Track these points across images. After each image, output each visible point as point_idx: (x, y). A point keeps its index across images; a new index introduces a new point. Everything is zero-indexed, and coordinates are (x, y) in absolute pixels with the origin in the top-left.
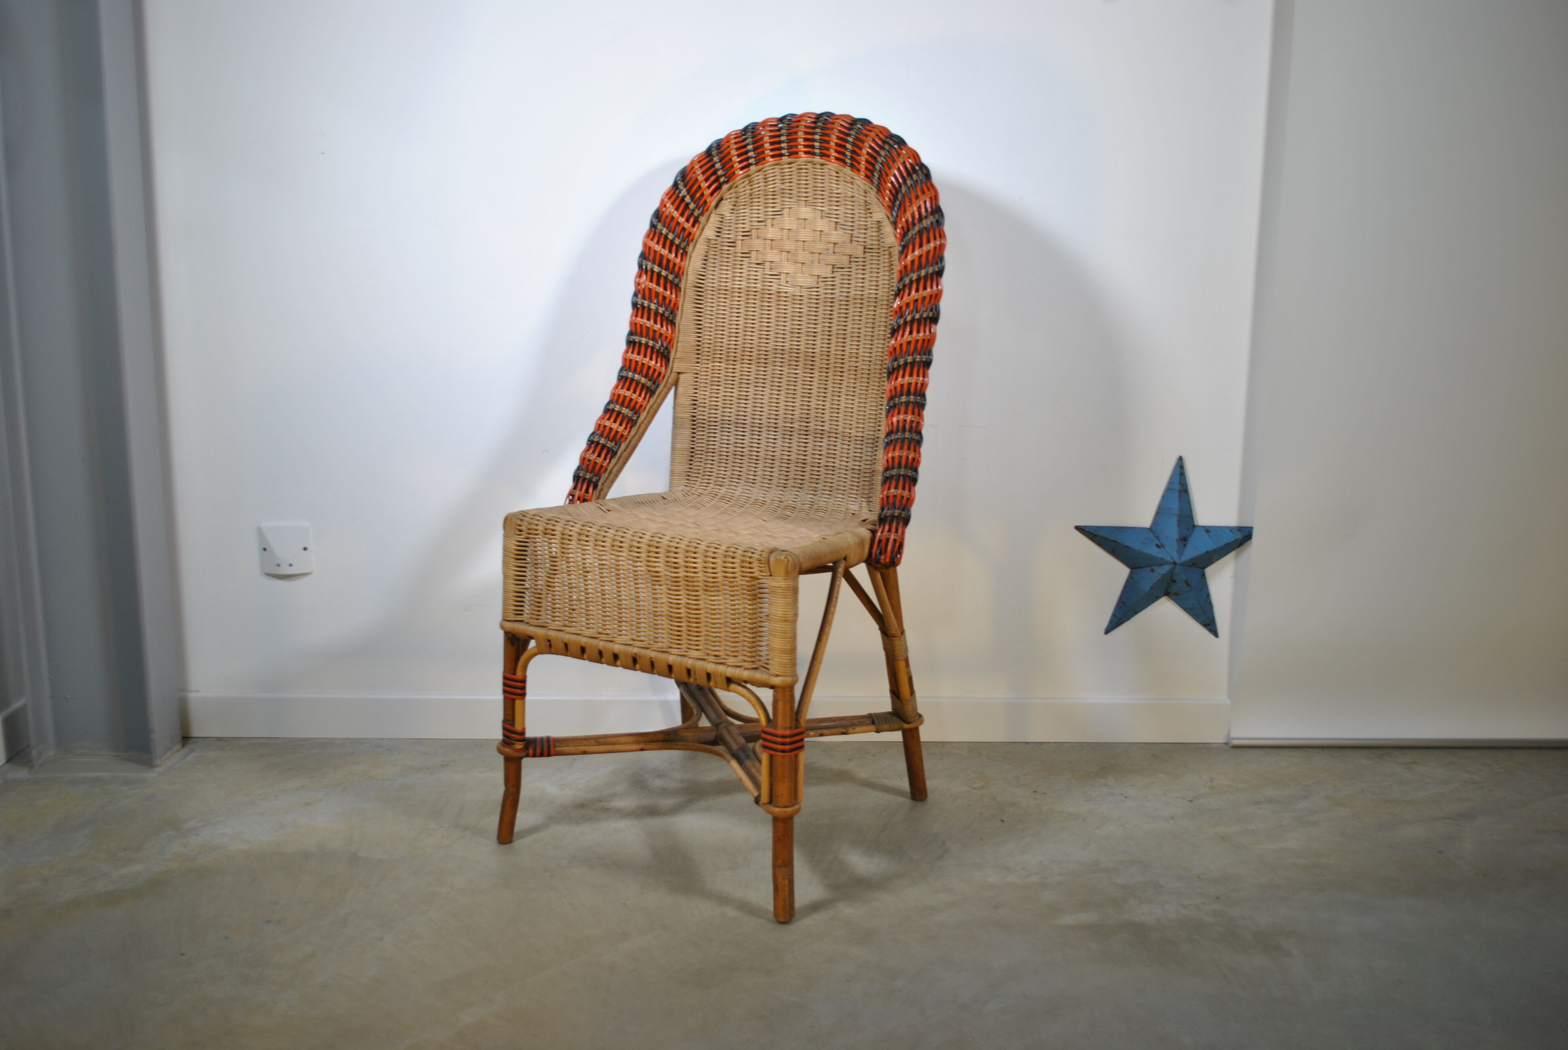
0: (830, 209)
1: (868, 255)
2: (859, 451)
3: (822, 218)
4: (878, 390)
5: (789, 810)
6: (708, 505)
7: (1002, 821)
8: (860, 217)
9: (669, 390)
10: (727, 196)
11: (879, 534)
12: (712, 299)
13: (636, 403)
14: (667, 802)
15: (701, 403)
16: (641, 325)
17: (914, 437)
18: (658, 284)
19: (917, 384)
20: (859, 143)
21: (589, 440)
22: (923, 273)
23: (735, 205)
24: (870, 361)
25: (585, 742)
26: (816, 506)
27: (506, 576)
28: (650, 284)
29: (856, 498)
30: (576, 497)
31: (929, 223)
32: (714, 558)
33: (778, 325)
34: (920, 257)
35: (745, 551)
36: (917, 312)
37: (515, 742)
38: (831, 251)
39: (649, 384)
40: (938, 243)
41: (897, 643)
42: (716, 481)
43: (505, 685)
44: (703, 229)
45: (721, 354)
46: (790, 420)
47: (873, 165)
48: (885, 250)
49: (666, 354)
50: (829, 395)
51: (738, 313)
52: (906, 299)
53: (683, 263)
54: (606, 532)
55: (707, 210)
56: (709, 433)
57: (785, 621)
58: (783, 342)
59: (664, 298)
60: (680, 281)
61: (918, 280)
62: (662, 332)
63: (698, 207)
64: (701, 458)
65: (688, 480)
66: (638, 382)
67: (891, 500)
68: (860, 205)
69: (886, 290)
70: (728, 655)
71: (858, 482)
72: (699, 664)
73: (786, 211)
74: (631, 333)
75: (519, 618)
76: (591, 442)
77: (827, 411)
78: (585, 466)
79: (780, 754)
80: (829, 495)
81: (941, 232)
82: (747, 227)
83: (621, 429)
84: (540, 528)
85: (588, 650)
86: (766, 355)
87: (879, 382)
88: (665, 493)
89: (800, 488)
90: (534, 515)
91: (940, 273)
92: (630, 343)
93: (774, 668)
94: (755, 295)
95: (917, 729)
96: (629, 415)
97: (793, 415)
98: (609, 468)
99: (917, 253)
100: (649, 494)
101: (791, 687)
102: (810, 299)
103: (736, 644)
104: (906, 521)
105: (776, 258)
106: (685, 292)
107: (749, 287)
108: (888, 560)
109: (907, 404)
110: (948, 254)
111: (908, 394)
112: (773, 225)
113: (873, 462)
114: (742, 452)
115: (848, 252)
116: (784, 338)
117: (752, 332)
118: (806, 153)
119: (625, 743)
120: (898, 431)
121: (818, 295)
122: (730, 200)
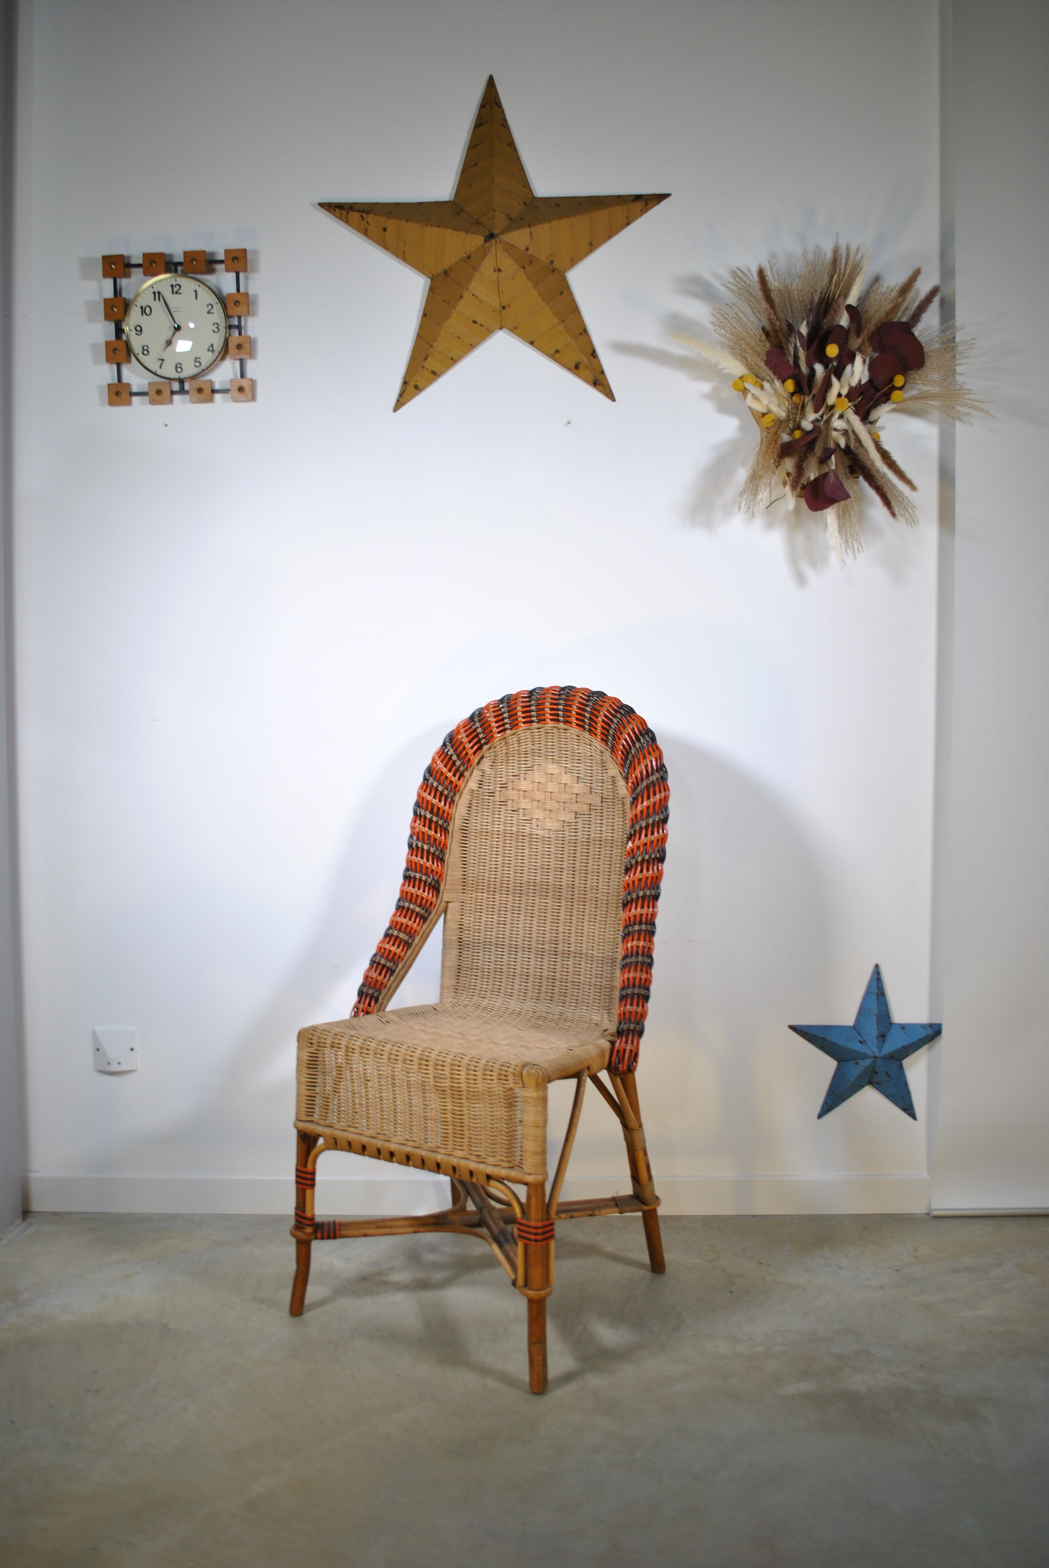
0: (573, 766)
1: (604, 804)
2: (600, 969)
3: (566, 773)
4: (616, 918)
5: (542, 1293)
6: (472, 1016)
7: (731, 1292)
8: (597, 773)
9: (439, 916)
10: (487, 755)
11: (617, 1045)
12: (475, 839)
13: (412, 928)
14: (438, 1276)
15: (466, 927)
16: (416, 863)
17: (646, 961)
18: (430, 828)
19: (647, 914)
20: (596, 713)
21: (371, 961)
22: (651, 821)
23: (493, 762)
24: (608, 893)
25: (366, 1226)
26: (564, 1017)
27: (299, 1082)
28: (423, 828)
29: (598, 1010)
30: (360, 1009)
31: (655, 778)
32: (475, 1071)
33: (530, 862)
34: (648, 807)
35: (502, 1066)
36: (646, 853)
37: (305, 1226)
38: (574, 800)
39: (423, 912)
40: (663, 795)
41: (636, 1135)
42: (479, 994)
43: (297, 1176)
44: (467, 782)
45: (483, 886)
46: (542, 942)
47: (608, 731)
48: (619, 800)
49: (437, 886)
50: (574, 921)
51: (497, 851)
52: (637, 842)
53: (451, 810)
54: (384, 1046)
55: (471, 766)
56: (473, 952)
57: (537, 1126)
58: (535, 876)
59: (435, 840)
60: (449, 825)
61: (647, 827)
62: (433, 868)
63: (463, 764)
64: (466, 974)
65: (456, 992)
66: (413, 911)
67: (627, 1016)
68: (597, 763)
69: (621, 834)
70: (487, 1155)
71: (600, 996)
72: (463, 1163)
73: (536, 767)
74: (407, 869)
75: (310, 1119)
76: (373, 962)
77: (573, 935)
78: (367, 983)
79: (533, 1243)
80: (576, 1007)
81: (666, 786)
82: (504, 780)
83: (398, 951)
84: (328, 1041)
85: (368, 1148)
86: (521, 887)
87: (616, 911)
88: (436, 1004)
89: (551, 1000)
90: (323, 1031)
91: (665, 820)
92: (407, 878)
93: (528, 1167)
94: (511, 837)
95: (655, 1210)
96: (405, 939)
97: (543, 938)
98: (388, 985)
99: (645, 803)
100: (422, 1006)
101: (542, 1185)
102: (557, 840)
103: (494, 1146)
104: (640, 1033)
105: (528, 806)
106: (452, 834)
107: (506, 830)
108: (625, 1068)
109: (640, 932)
110: (671, 804)
111: (640, 923)
112: (525, 779)
113: (612, 979)
114: (501, 969)
115: (589, 801)
116: (535, 873)
117: (509, 867)
118: (552, 720)
119: (401, 1227)
120: (632, 955)
121: (563, 837)
122: (488, 759)
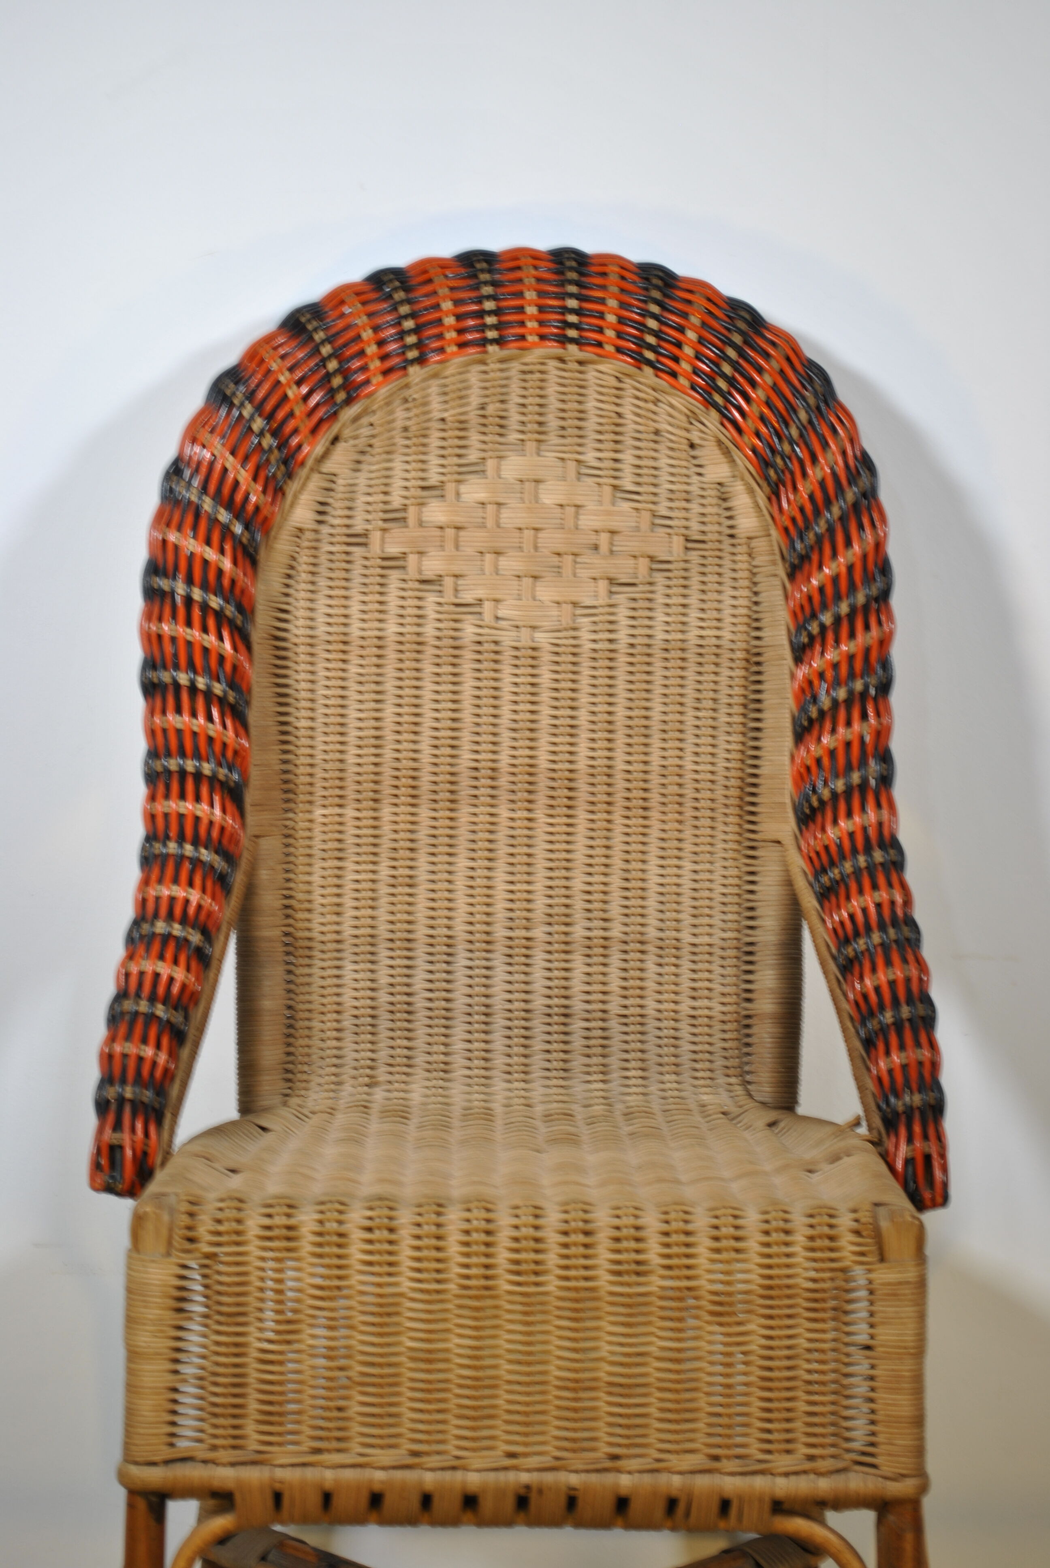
0: (600, 459)
1: (693, 554)
2: (705, 976)
3: (579, 477)
8: (673, 474)
11: (901, 1147)
12: (315, 663)
15: (301, 902)
16: (181, 733)
18: (205, 630)
22: (860, 598)
23: (366, 453)
29: (712, 1079)
32: (736, 1240)
33: (479, 715)
34: (851, 567)
35: (810, 1216)
36: (856, 679)
38: (604, 548)
40: (880, 529)
44: (290, 508)
46: (522, 924)
48: (735, 544)
49: (241, 797)
52: (832, 654)
53: (254, 586)
55: (305, 460)
57: (901, 1354)
58: (495, 752)
60: (249, 619)
62: (238, 748)
63: (280, 453)
67: (913, 1072)
68: (675, 449)
71: (709, 1045)
72: (695, 1482)
73: (492, 464)
74: (153, 754)
77: (616, 897)
78: (115, 1073)
80: (643, 1078)
82: (395, 501)
89: (565, 1071)
92: (162, 778)
93: (893, 1462)
94: (420, 652)
97: (527, 911)
98: (179, 1074)
99: (842, 559)
101: (918, 1501)
102: (558, 654)
104: (941, 1110)
105: (467, 568)
106: (258, 651)
107: (402, 634)
112: (459, 495)
114: (410, 1004)
115: (649, 549)
116: (495, 743)
118: (543, 337)
120: (877, 927)
121: (575, 646)
122: (355, 446)
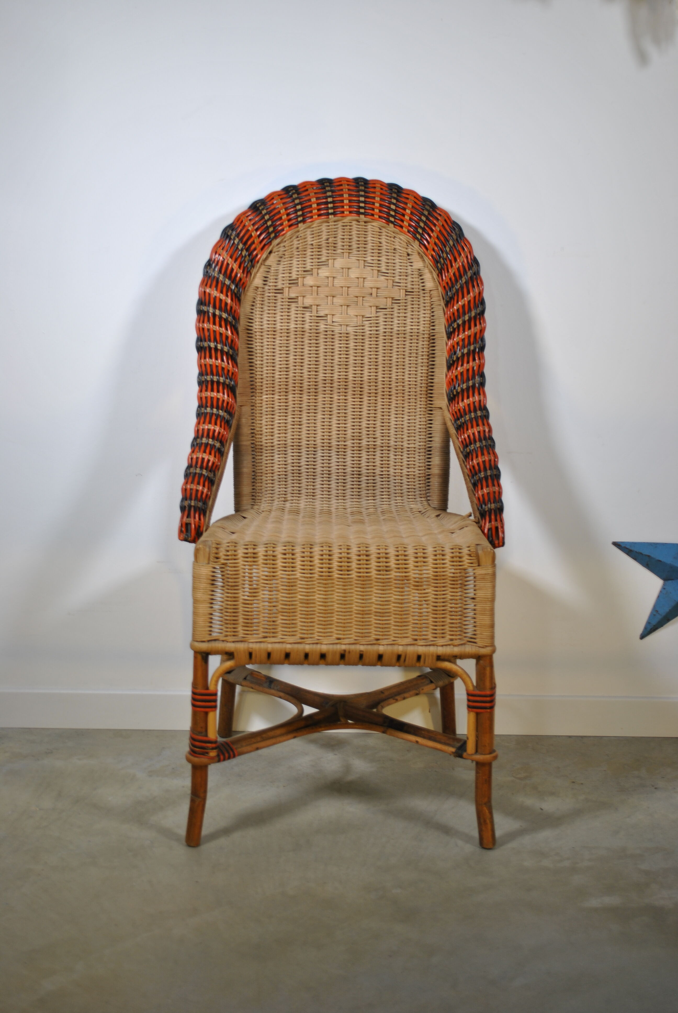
0: (372, 260)
1: (409, 297)
2: (412, 459)
3: (365, 267)
8: (401, 266)
10: (274, 250)
13: (219, 433)
15: (258, 431)
16: (211, 366)
17: (490, 443)
18: (221, 326)
19: (479, 402)
21: (186, 474)
22: (473, 314)
23: (282, 257)
25: (253, 739)
28: (214, 326)
31: (473, 270)
32: (424, 558)
33: (326, 359)
35: (452, 549)
36: (476, 343)
38: (374, 294)
39: (228, 418)
40: (481, 288)
43: (195, 701)
44: (253, 279)
46: (343, 440)
48: (424, 293)
49: (235, 390)
50: (378, 416)
51: (287, 350)
52: (461, 335)
53: (239, 310)
55: (259, 262)
57: (486, 601)
58: (332, 373)
59: (227, 338)
61: (470, 321)
62: (229, 369)
63: (251, 260)
66: (217, 416)
68: (401, 256)
71: (414, 486)
73: (331, 262)
74: (201, 374)
75: (211, 636)
76: (188, 475)
77: (378, 429)
78: (188, 495)
80: (389, 498)
82: (294, 276)
83: (214, 459)
89: (359, 496)
91: (484, 312)
92: (205, 383)
93: (483, 641)
94: (303, 335)
97: (344, 435)
99: (466, 298)
101: (492, 656)
102: (356, 335)
105: (322, 302)
106: (241, 335)
107: (296, 328)
109: (482, 417)
111: (476, 410)
112: (318, 274)
114: (300, 470)
115: (391, 295)
118: (351, 212)
119: (282, 735)
120: (481, 440)
121: (363, 332)
122: (278, 255)
